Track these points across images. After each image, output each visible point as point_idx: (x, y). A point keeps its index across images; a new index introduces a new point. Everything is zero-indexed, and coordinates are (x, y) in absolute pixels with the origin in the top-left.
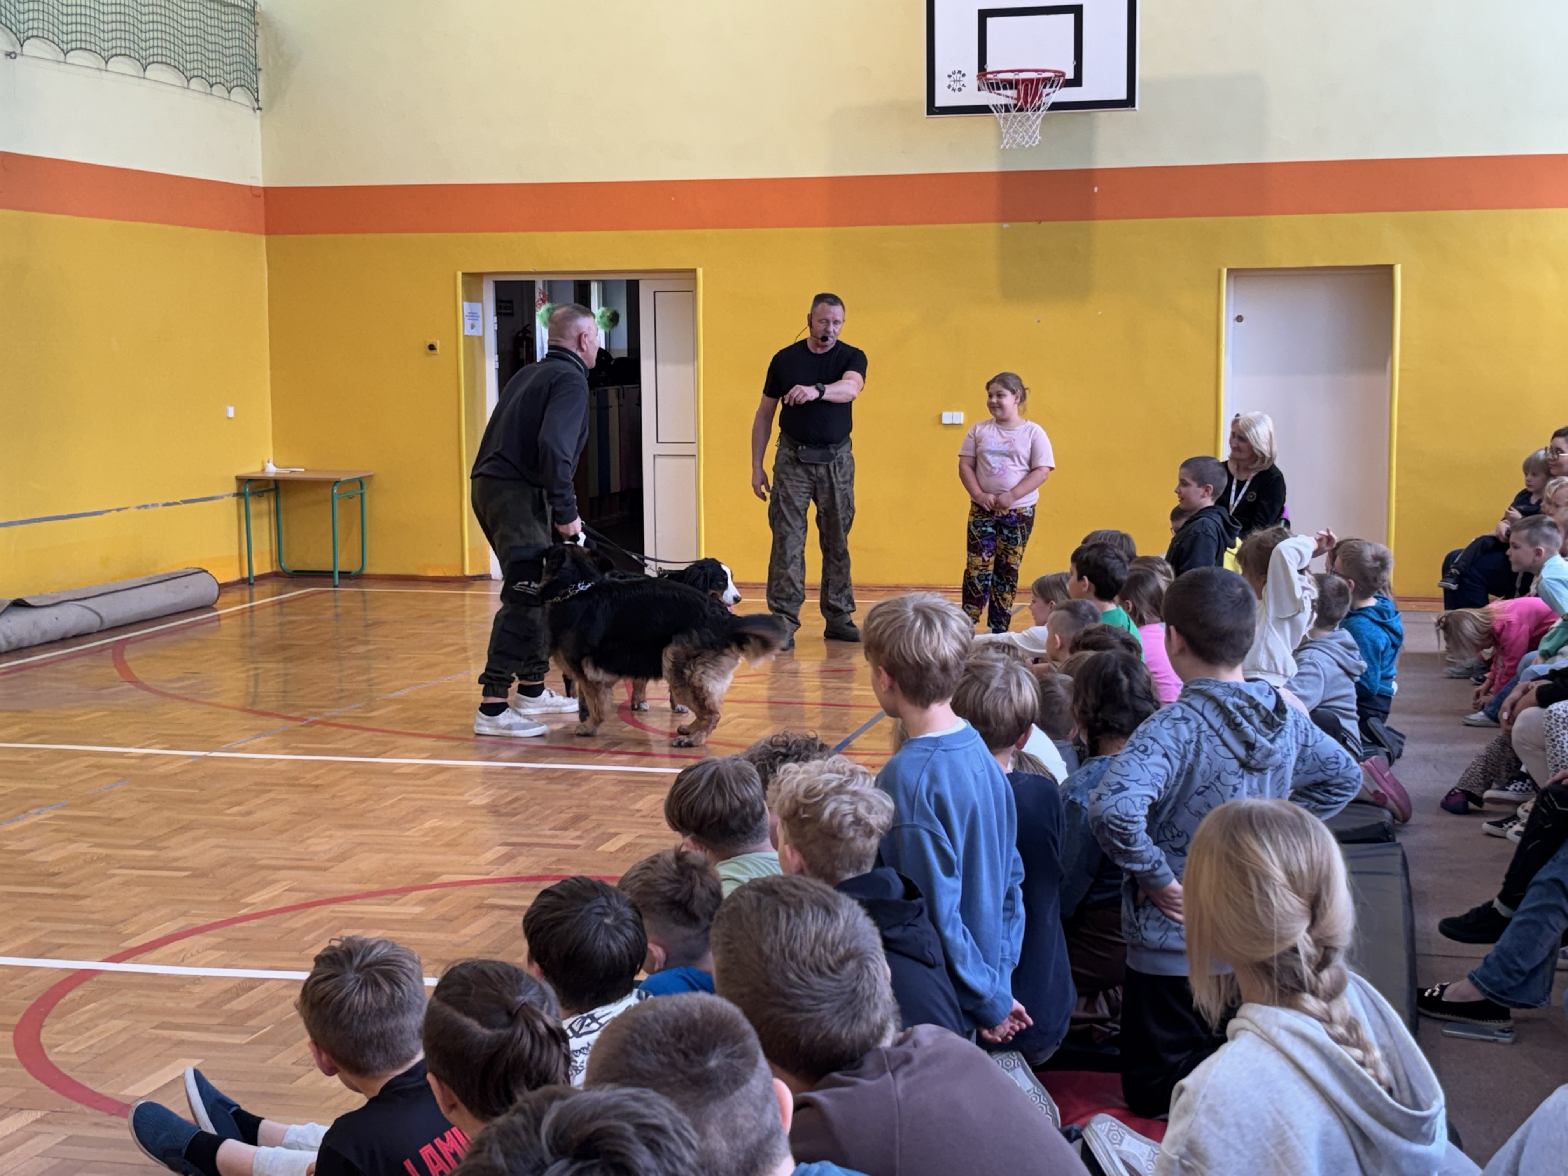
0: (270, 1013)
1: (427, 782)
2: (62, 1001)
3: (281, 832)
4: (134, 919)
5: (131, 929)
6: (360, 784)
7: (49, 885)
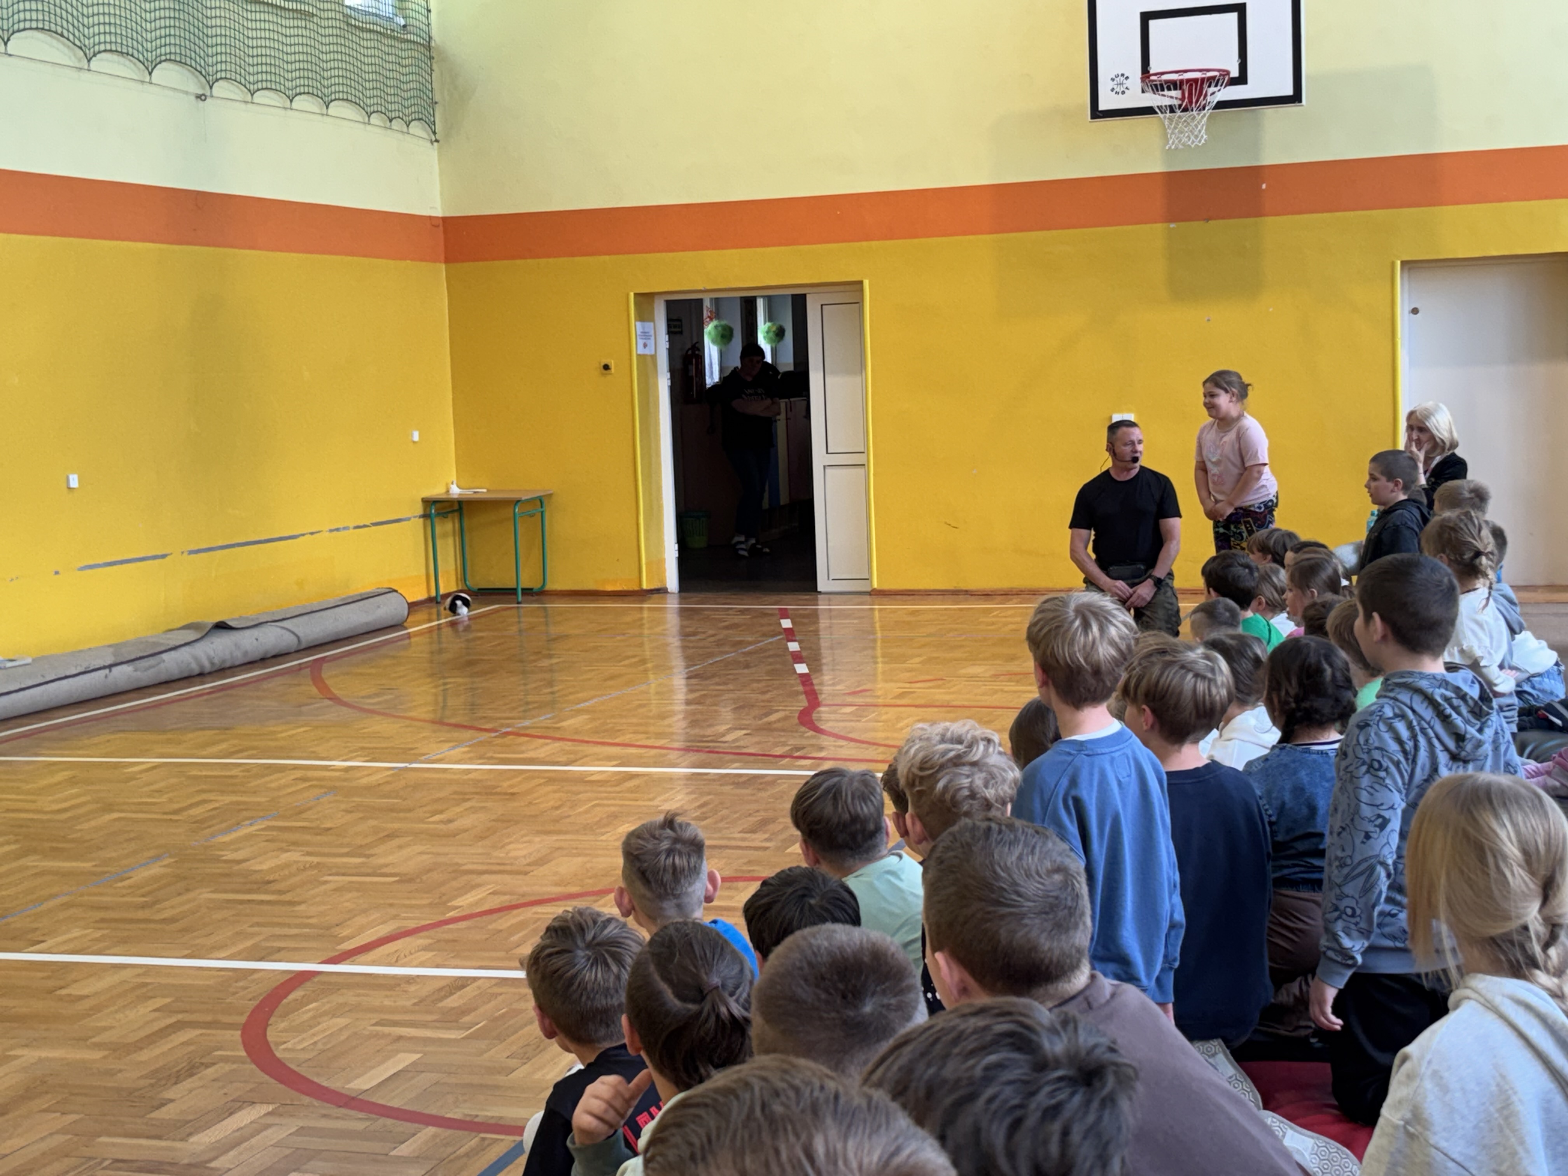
0: (482, 1010)
1: (618, 789)
2: (285, 1001)
3: (482, 838)
4: (349, 923)
5: (345, 932)
6: (555, 792)
7: (266, 892)
